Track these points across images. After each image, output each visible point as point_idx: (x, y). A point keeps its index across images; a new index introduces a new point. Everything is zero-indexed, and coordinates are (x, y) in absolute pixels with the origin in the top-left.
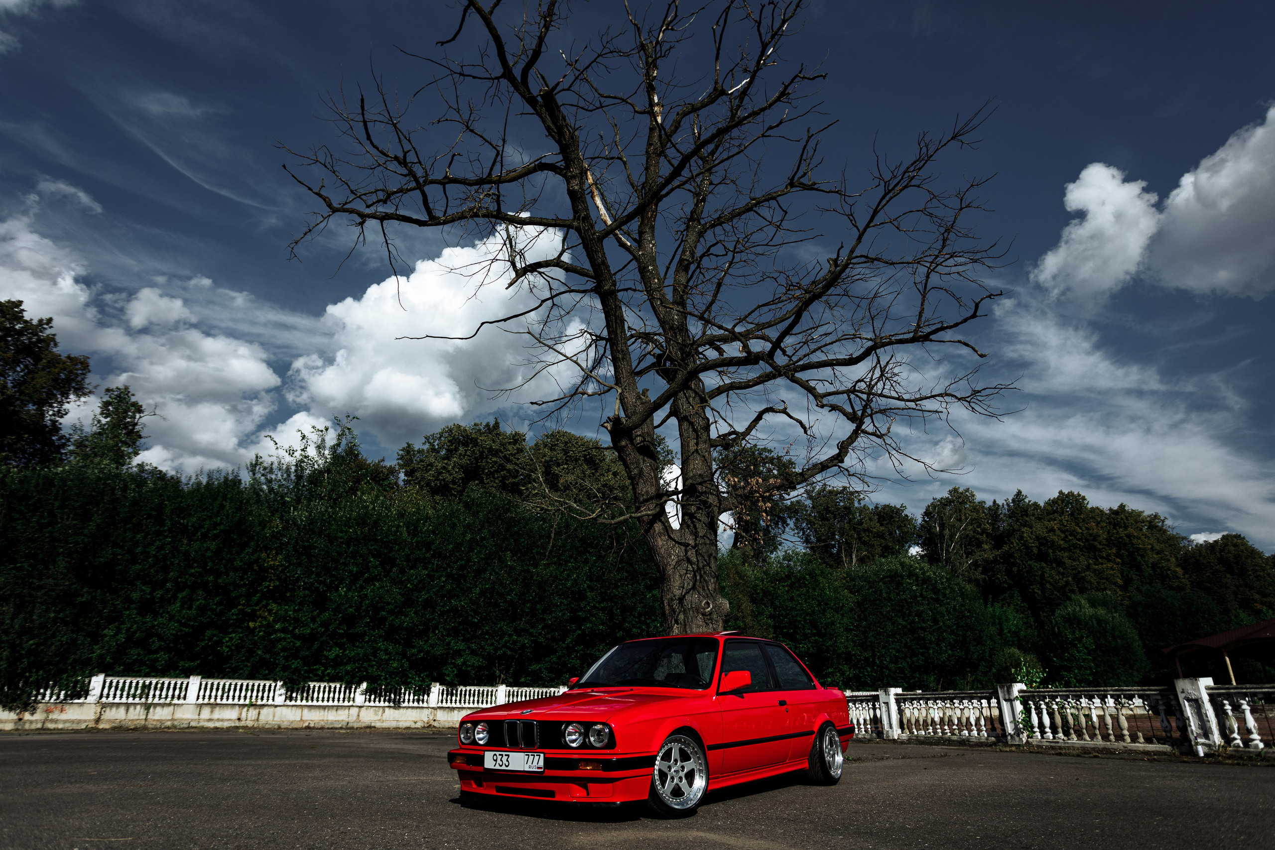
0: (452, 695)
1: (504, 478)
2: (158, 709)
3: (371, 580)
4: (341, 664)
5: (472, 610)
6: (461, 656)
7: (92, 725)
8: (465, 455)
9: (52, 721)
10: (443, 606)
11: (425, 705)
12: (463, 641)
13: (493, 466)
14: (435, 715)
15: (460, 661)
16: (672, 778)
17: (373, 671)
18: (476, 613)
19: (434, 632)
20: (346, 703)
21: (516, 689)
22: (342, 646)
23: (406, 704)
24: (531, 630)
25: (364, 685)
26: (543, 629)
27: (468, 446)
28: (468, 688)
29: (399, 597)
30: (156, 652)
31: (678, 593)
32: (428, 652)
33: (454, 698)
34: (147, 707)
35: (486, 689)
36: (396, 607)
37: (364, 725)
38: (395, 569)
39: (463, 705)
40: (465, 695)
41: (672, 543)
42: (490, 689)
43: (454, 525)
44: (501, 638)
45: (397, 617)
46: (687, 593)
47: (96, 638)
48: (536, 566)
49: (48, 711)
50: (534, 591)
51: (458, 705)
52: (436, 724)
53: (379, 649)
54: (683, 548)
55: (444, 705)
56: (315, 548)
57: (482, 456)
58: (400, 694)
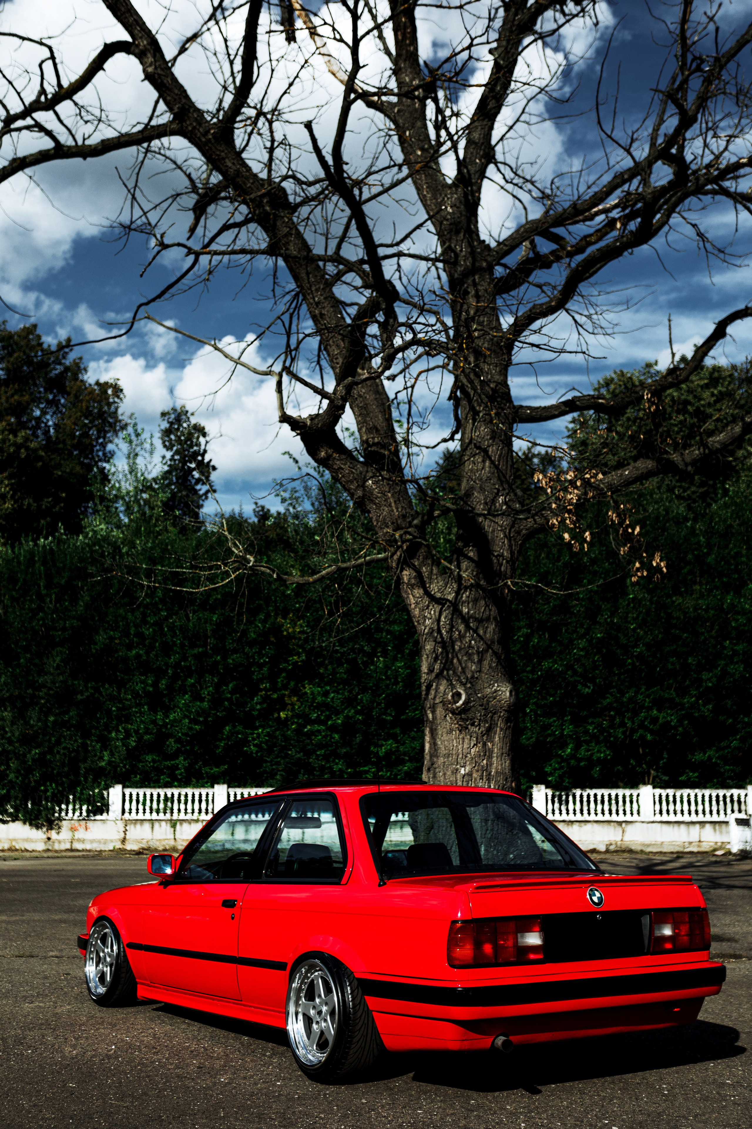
2: (185, 825)
7: (119, 845)
9: (79, 840)
28: (592, 792)
30: (175, 756)
34: (174, 824)
42: (629, 793)
47: (105, 742)
49: (73, 829)
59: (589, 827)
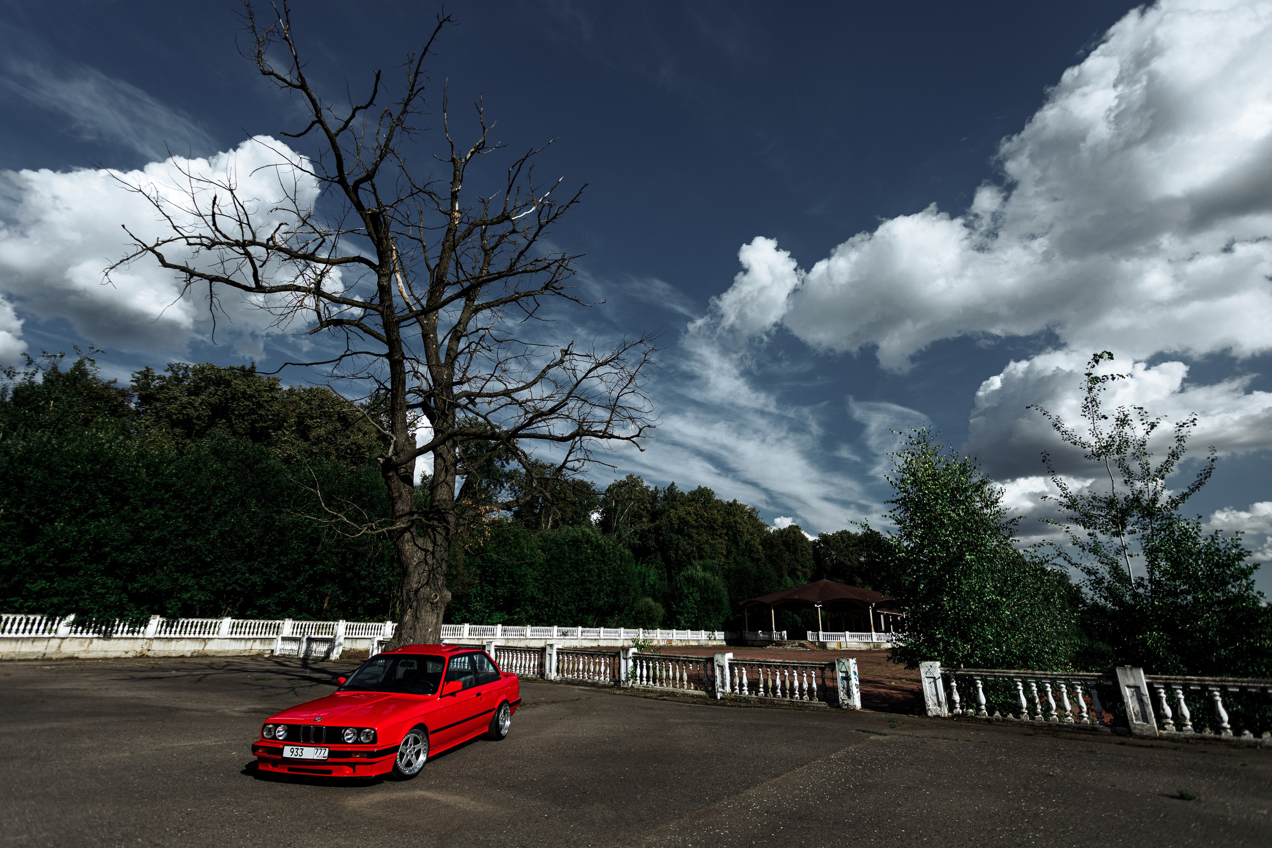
0: (172, 627)
1: (254, 421)
3: (95, 516)
4: (47, 596)
5: (207, 550)
6: (189, 591)
8: (215, 394)
10: (176, 545)
11: (141, 635)
12: (193, 577)
13: (244, 409)
14: (150, 645)
15: (186, 596)
16: (407, 755)
17: (86, 604)
18: (211, 552)
19: (161, 568)
20: (46, 635)
21: (241, 621)
22: (50, 580)
23: (119, 635)
24: (265, 570)
25: (72, 617)
26: (277, 569)
27: (219, 386)
28: (191, 620)
29: (128, 535)
31: (415, 586)
32: (153, 587)
33: (174, 630)
35: (210, 621)
36: (122, 544)
37: (66, 656)
38: (126, 508)
39: (183, 635)
40: (187, 626)
41: (415, 548)
42: (214, 621)
43: (200, 470)
44: (233, 576)
45: (122, 554)
46: (422, 586)
48: (279, 513)
50: (274, 535)
51: (177, 635)
52: (150, 654)
53: (96, 583)
54: (423, 552)
55: (162, 635)
56: (30, 478)
57: (233, 398)
58: (113, 625)
59: (183, 642)
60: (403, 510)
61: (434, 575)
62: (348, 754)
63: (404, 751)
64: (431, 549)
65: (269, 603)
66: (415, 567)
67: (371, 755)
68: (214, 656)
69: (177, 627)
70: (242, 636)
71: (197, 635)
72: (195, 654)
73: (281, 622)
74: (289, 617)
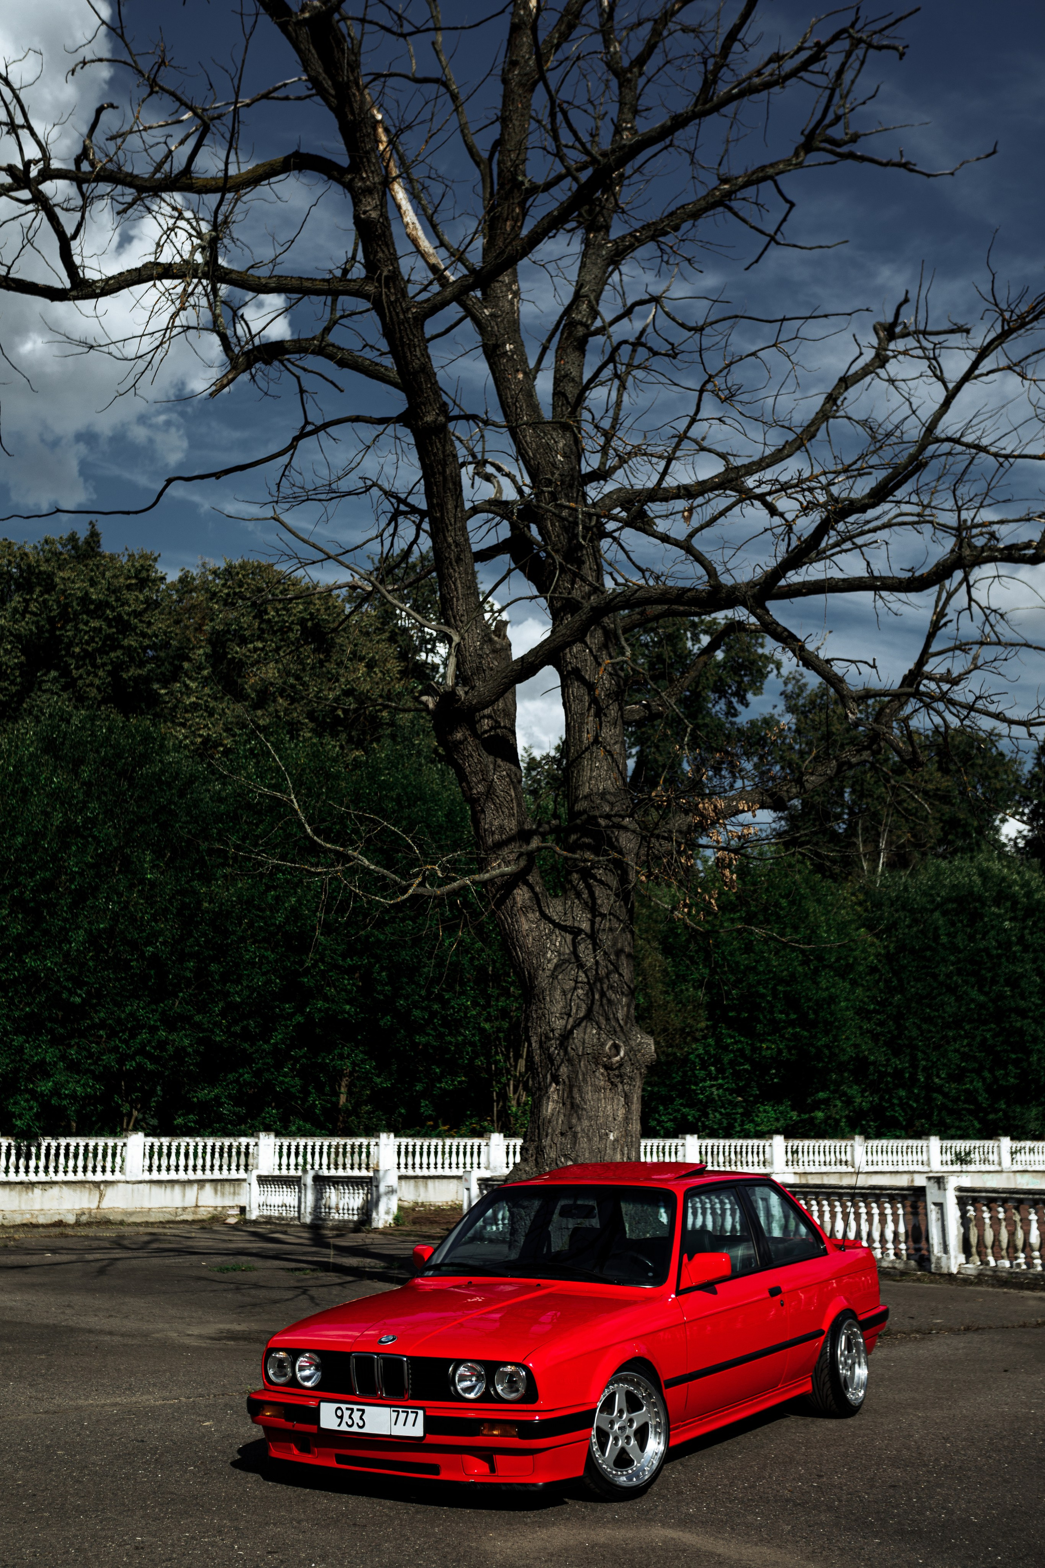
0: (28, 1158)
1: (118, 667)
5: (70, 978)
6: (49, 1076)
8: (26, 611)
12: (53, 1043)
13: (92, 639)
15: (45, 1087)
16: (616, 1439)
18: (78, 983)
21: (165, 1141)
24: (198, 1018)
26: (223, 1014)
27: (31, 591)
28: (63, 1142)
31: (559, 1024)
33: (32, 1163)
35: (101, 1142)
39: (52, 1176)
40: (57, 1155)
41: (546, 927)
42: (111, 1142)
44: (133, 1036)
46: (577, 1025)
50: (205, 935)
51: (42, 1177)
54: (569, 937)
55: (12, 1177)
57: (65, 615)
59: (55, 1191)
60: (501, 827)
61: (603, 994)
62: (471, 1427)
63: (606, 1427)
64: (585, 926)
65: (217, 1098)
66: (553, 976)
67: (527, 1430)
68: (122, 1223)
69: (38, 1158)
70: (173, 1175)
71: (80, 1176)
72: (84, 1219)
73: (252, 1141)
74: (267, 1129)
